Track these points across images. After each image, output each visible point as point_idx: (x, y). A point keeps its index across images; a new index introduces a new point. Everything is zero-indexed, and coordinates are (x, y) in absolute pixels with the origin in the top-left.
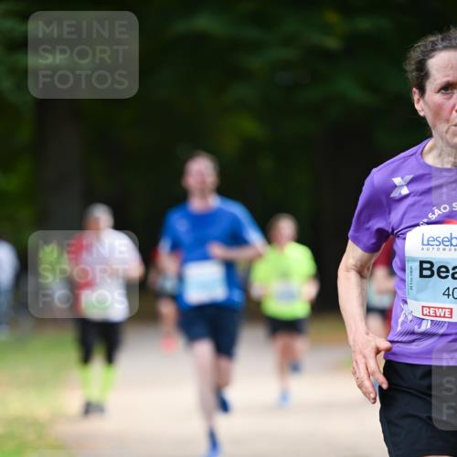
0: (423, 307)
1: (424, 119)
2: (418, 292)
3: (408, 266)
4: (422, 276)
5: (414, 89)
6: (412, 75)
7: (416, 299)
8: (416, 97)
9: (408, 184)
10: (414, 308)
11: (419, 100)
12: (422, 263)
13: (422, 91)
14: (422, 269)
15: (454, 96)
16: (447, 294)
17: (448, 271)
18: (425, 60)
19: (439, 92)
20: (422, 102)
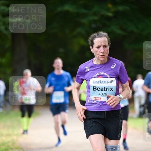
0: (94, 97)
1: (93, 53)
2: (93, 94)
3: (90, 88)
4: (93, 90)
5: (91, 46)
6: (90, 43)
7: (92, 96)
8: (91, 48)
9: (89, 68)
10: (92, 97)
12: (93, 87)
13: (93, 47)
14: (94, 88)
15: (100, 49)
16: (100, 94)
17: (100, 89)
18: (93, 40)
19: (97, 48)
20: (92, 49)
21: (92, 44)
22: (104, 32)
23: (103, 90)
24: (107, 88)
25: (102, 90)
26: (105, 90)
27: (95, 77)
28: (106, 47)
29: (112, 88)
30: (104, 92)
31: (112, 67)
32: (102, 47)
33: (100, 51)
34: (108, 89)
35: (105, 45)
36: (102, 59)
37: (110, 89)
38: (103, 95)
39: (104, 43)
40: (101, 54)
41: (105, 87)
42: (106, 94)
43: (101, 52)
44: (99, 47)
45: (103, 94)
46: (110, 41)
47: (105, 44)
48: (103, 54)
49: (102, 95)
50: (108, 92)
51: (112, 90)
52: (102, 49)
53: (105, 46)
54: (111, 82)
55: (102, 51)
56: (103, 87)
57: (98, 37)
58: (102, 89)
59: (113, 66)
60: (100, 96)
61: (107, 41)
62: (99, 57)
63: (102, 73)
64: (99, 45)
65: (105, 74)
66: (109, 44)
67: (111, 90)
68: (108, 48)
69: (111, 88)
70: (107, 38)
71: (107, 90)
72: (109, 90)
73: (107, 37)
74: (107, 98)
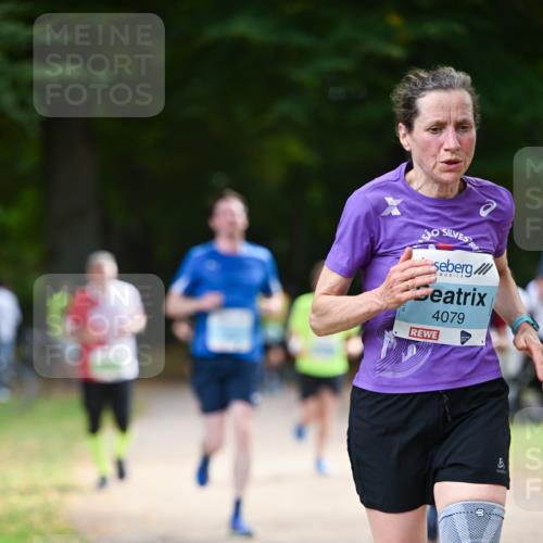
0: (411, 328)
5: (400, 124)
7: (405, 321)
8: (402, 130)
11: (405, 135)
13: (410, 127)
15: (443, 135)
16: (437, 317)
17: (441, 295)
18: (415, 99)
19: (428, 130)
20: (408, 137)
21: (410, 115)
22: (457, 69)
23: (452, 302)
24: (467, 295)
25: (448, 300)
26: (459, 303)
28: (464, 128)
29: (485, 295)
30: (454, 307)
31: (483, 214)
32: (450, 129)
33: (441, 145)
34: (469, 298)
35: (465, 121)
36: (447, 177)
37: (477, 299)
38: (450, 318)
39: (459, 112)
40: (448, 156)
41: (460, 290)
42: (461, 316)
43: (446, 146)
44: (438, 128)
45: (451, 316)
47: (464, 117)
48: (454, 157)
49: (445, 319)
50: (468, 309)
51: (483, 305)
52: (449, 138)
53: (461, 126)
54: (484, 269)
55: (451, 143)
56: (456, 291)
57: (435, 88)
58: (450, 297)
59: (485, 209)
61: (471, 107)
62: (434, 167)
63: (447, 232)
64: (440, 119)
66: (475, 116)
67: (478, 304)
68: (473, 133)
69: (479, 294)
70: (470, 92)
71: (465, 303)
72: (472, 304)
73: (472, 89)
74: (463, 333)
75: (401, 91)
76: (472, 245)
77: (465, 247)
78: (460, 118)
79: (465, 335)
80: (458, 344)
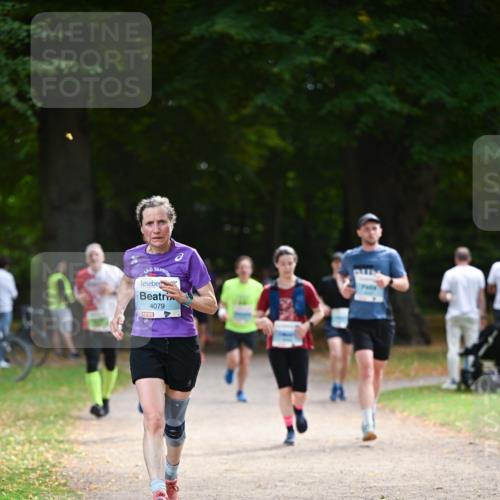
16: (152, 306)
19: (148, 224)
22: (162, 196)
23: (157, 299)
24: (163, 296)
26: (160, 299)
27: (144, 275)
28: (163, 222)
30: (158, 302)
31: (177, 260)
32: (155, 223)
33: (153, 230)
36: (157, 243)
38: (158, 306)
39: (159, 216)
40: (154, 236)
41: (160, 294)
42: (163, 305)
44: (150, 223)
46: (173, 212)
47: (161, 218)
48: (156, 236)
50: (165, 301)
55: (156, 230)
56: (158, 294)
57: (149, 207)
58: (156, 297)
59: (178, 258)
60: (153, 310)
63: (157, 270)
64: (151, 220)
65: (161, 270)
67: (171, 300)
68: (171, 225)
71: (163, 299)
72: (168, 299)
74: (165, 313)
75: (139, 208)
76: (168, 274)
77: (164, 275)
78: (159, 219)
79: (167, 313)
80: (164, 316)
